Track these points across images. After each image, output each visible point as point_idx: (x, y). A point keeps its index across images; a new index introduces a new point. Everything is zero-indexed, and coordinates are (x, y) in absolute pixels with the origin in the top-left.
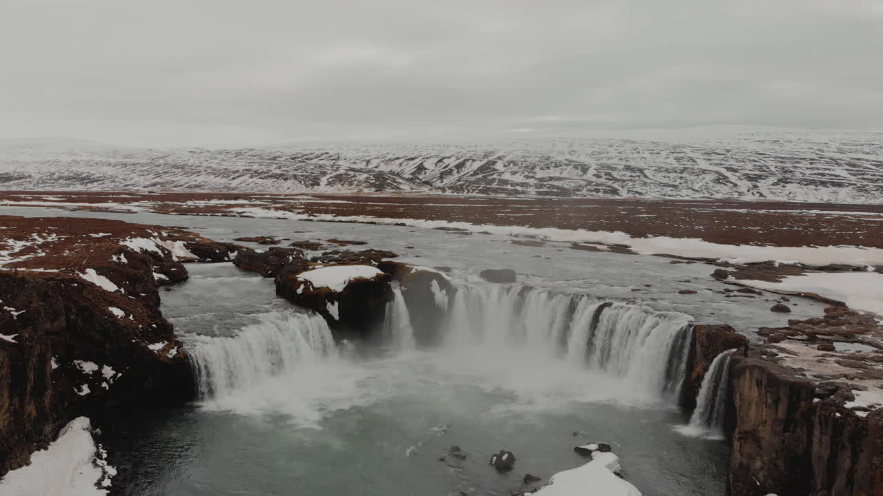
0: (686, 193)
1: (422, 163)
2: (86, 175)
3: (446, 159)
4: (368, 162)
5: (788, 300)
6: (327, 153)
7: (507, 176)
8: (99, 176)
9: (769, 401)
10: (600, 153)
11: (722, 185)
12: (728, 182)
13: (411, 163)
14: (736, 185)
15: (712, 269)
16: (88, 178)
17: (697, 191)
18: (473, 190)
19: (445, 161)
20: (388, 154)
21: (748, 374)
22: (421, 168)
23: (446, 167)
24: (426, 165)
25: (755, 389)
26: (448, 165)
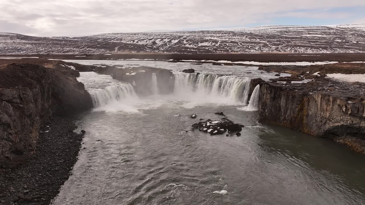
0: (253, 51)
1: (155, 41)
2: (19, 48)
3: (164, 39)
4: (134, 41)
5: (280, 74)
6: (117, 38)
7: (187, 46)
8: (25, 48)
9: (269, 92)
10: (222, 37)
11: (266, 48)
12: (268, 46)
13: (151, 41)
14: (271, 48)
15: (258, 68)
16: (21, 49)
17: (257, 50)
18: (175, 51)
19: (163, 40)
20: (141, 37)
21: (263, 85)
22: (154, 43)
23: (164, 42)
24: (156, 42)
25: (265, 90)
26: (165, 41)
